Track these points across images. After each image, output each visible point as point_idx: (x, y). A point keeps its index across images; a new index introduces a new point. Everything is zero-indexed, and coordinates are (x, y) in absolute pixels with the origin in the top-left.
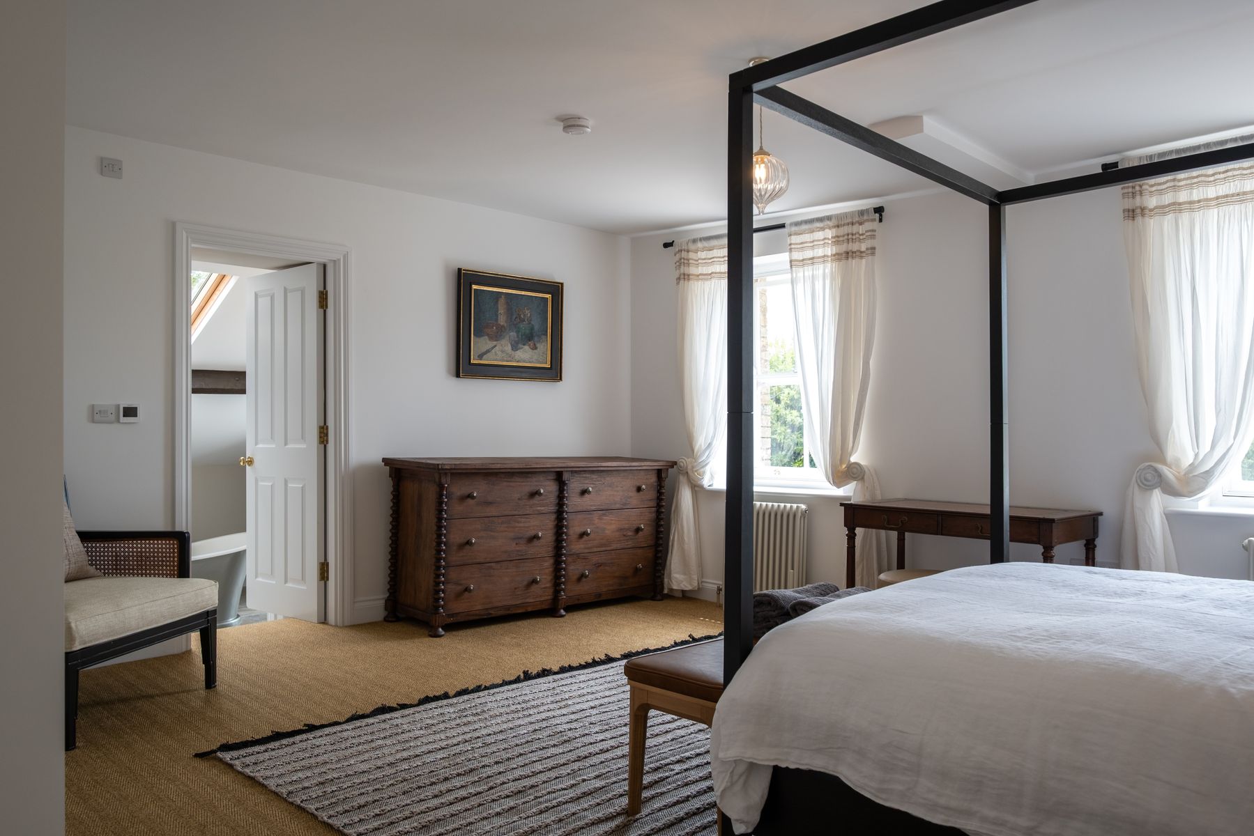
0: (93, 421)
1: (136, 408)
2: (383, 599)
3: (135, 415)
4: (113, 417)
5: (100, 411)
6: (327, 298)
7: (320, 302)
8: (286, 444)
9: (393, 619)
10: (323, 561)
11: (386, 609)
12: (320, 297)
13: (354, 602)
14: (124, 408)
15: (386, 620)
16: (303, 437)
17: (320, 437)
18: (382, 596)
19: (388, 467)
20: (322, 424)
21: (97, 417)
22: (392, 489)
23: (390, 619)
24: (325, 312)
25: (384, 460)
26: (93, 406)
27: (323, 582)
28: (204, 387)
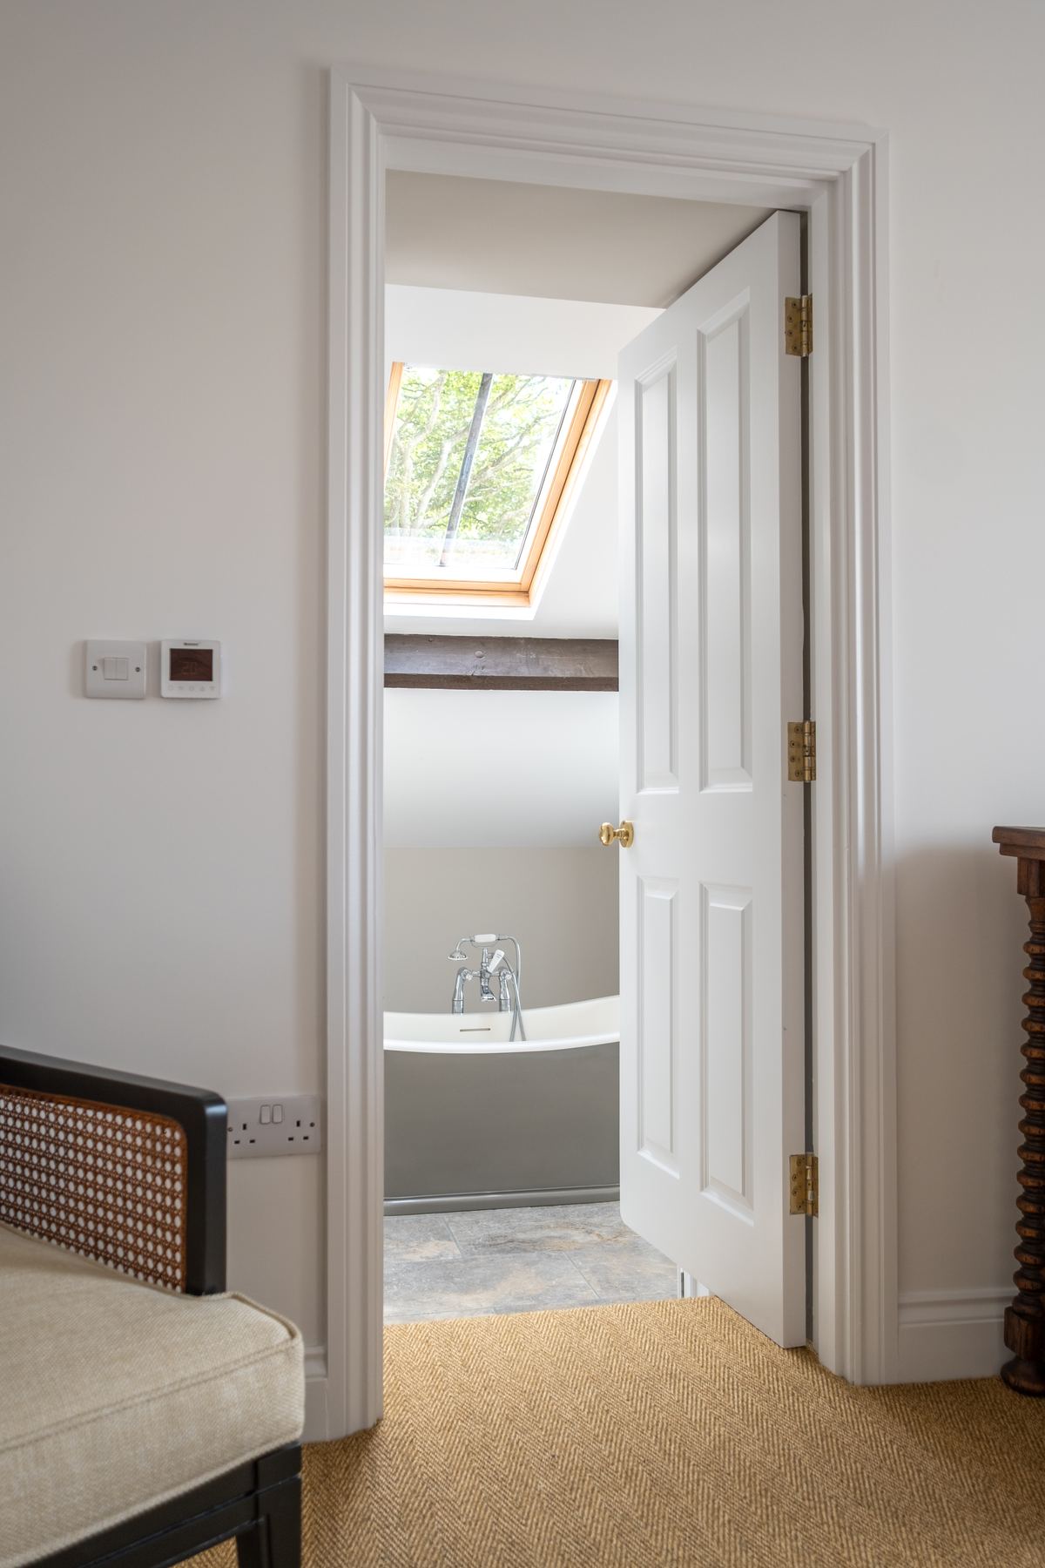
0: (87, 695)
1: (209, 653)
2: (1001, 1300)
3: (207, 676)
4: (142, 681)
5: (103, 662)
6: (809, 321)
7: (789, 333)
8: (703, 784)
9: (1037, 1387)
10: (802, 1152)
11: (1009, 1340)
12: (789, 319)
13: (900, 1306)
14: (173, 652)
15: (1007, 1374)
16: (744, 763)
17: (792, 759)
18: (993, 1291)
19: (1015, 860)
20: (799, 718)
21: (96, 680)
22: (1028, 935)
23: (1025, 1384)
24: (805, 363)
25: (1000, 834)
26: (85, 645)
27: (801, 1218)
28: (584, 675)
